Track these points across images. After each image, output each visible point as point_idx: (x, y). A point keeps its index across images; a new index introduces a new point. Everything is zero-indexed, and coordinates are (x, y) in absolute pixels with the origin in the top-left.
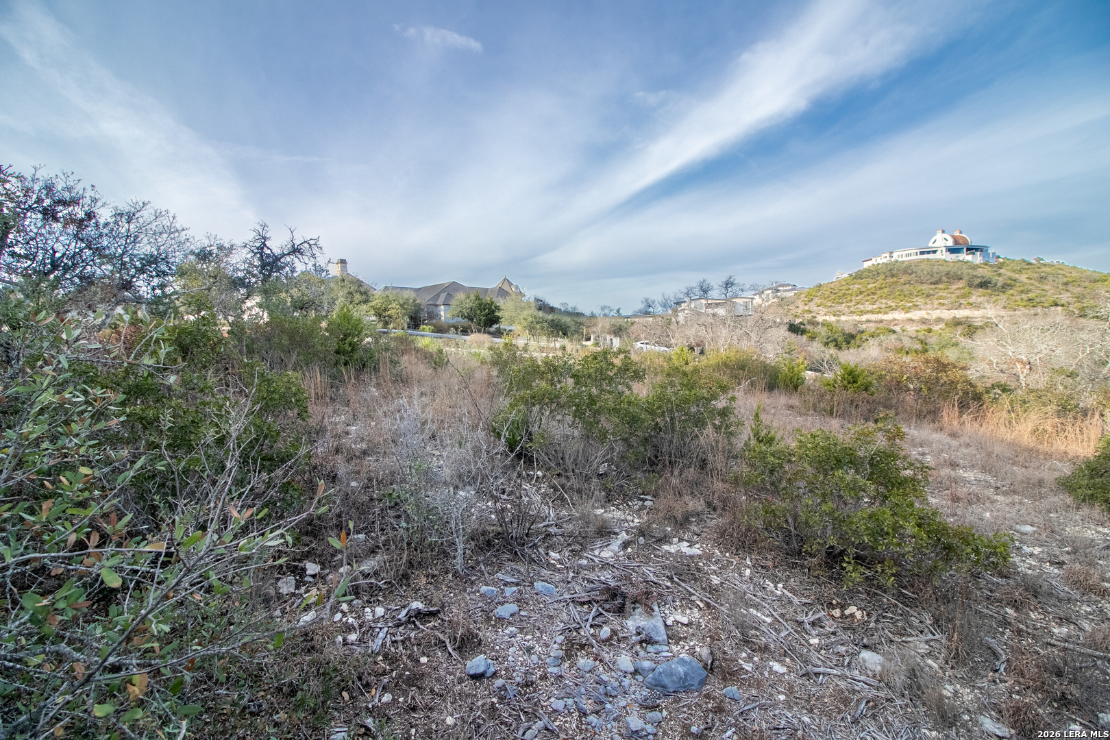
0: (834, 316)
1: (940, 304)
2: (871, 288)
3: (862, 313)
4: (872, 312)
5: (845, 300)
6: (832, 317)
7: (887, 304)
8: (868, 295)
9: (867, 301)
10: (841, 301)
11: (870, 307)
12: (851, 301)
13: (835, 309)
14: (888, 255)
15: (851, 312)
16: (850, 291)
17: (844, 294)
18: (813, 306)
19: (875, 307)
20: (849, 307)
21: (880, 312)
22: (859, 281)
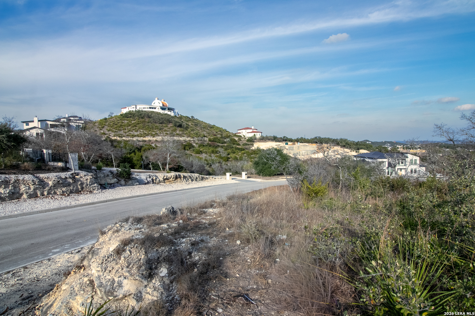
0: (119, 137)
1: (166, 133)
2: (134, 123)
3: (134, 136)
4: (138, 136)
5: (122, 129)
6: (118, 137)
7: (143, 132)
8: (133, 127)
9: (134, 130)
10: (120, 129)
11: (136, 134)
12: (125, 129)
13: (119, 133)
14: (134, 107)
15: (127, 135)
16: (124, 124)
17: (121, 125)
18: (105, 130)
19: (138, 133)
20: (125, 132)
21: (142, 136)
22: (126, 118)
